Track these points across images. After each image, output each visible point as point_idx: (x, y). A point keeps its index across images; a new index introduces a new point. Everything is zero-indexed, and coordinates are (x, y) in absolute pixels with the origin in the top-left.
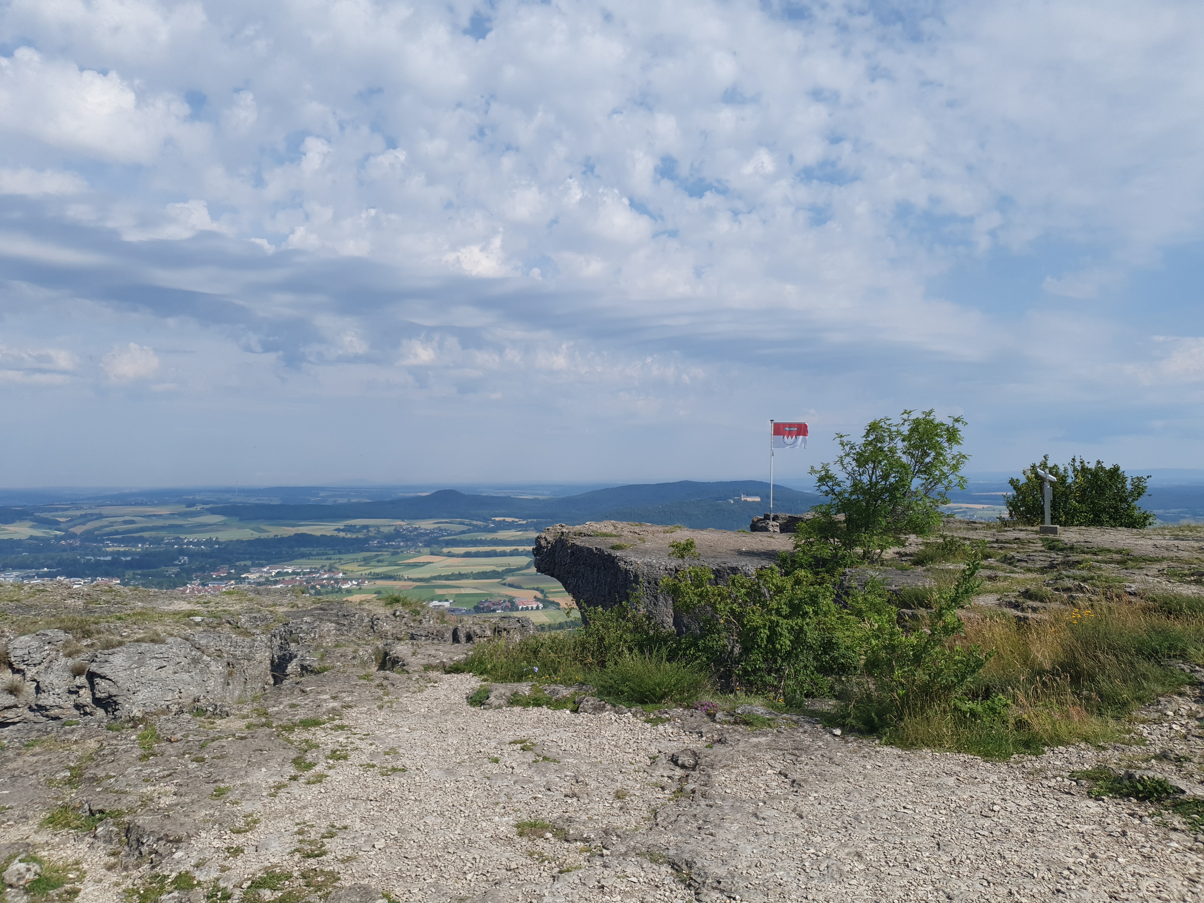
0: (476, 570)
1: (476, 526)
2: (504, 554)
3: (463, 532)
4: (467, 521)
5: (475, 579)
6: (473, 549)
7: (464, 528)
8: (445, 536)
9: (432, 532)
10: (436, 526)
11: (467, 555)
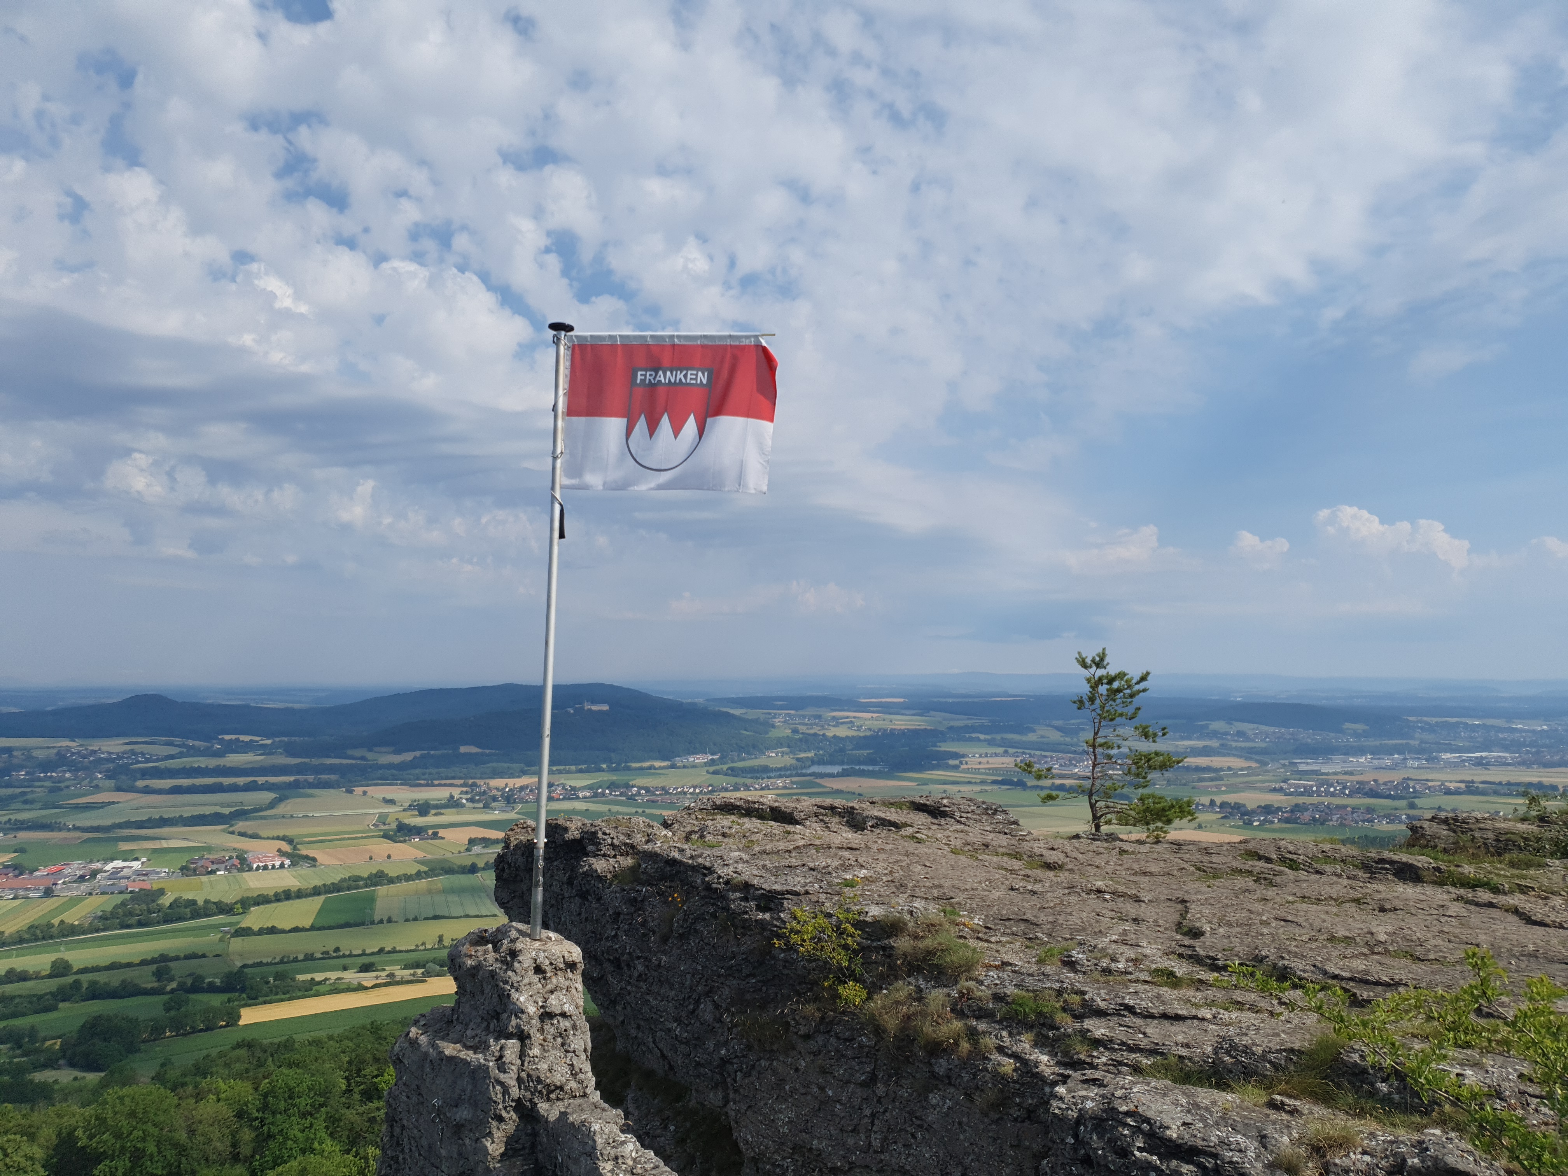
0: (187, 813)
1: (193, 747)
2: (234, 788)
3: (171, 757)
4: (178, 741)
5: (185, 826)
6: (185, 782)
7: (174, 750)
8: (142, 762)
9: (119, 757)
10: (128, 747)
11: (176, 790)
